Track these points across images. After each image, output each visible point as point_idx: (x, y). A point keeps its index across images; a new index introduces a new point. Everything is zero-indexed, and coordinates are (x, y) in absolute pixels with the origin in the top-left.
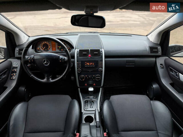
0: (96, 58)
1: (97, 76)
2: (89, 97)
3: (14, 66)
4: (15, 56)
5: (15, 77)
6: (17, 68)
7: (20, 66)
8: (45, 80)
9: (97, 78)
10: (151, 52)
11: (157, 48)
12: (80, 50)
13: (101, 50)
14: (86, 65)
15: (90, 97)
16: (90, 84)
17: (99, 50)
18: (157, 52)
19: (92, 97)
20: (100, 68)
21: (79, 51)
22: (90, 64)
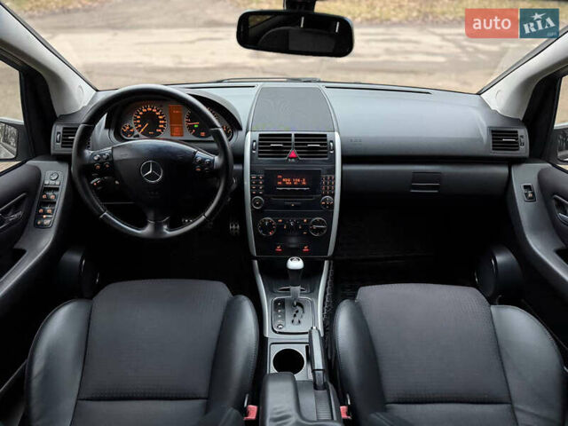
0: (315, 164)
1: (315, 223)
2: (288, 290)
3: (47, 182)
4: (52, 152)
5: (52, 218)
6: (57, 189)
7: (65, 184)
8: (147, 231)
9: (315, 227)
10: (495, 147)
11: (516, 132)
12: (260, 135)
13: (329, 135)
14: (280, 186)
15: (292, 288)
16: (293, 246)
17: (325, 136)
18: (515, 146)
19: (298, 288)
20: (326, 195)
21: (260, 140)
22: (292, 181)
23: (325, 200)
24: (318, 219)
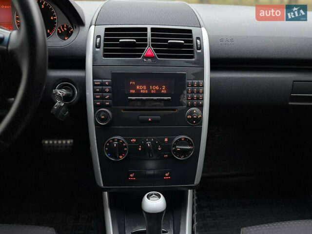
1: (179, 142)
9: (179, 147)
12: (107, 30)
14: (133, 95)
16: (151, 172)
17: (190, 31)
20: (192, 106)
21: (106, 35)
22: (148, 88)
23: (191, 113)
24: (183, 137)
